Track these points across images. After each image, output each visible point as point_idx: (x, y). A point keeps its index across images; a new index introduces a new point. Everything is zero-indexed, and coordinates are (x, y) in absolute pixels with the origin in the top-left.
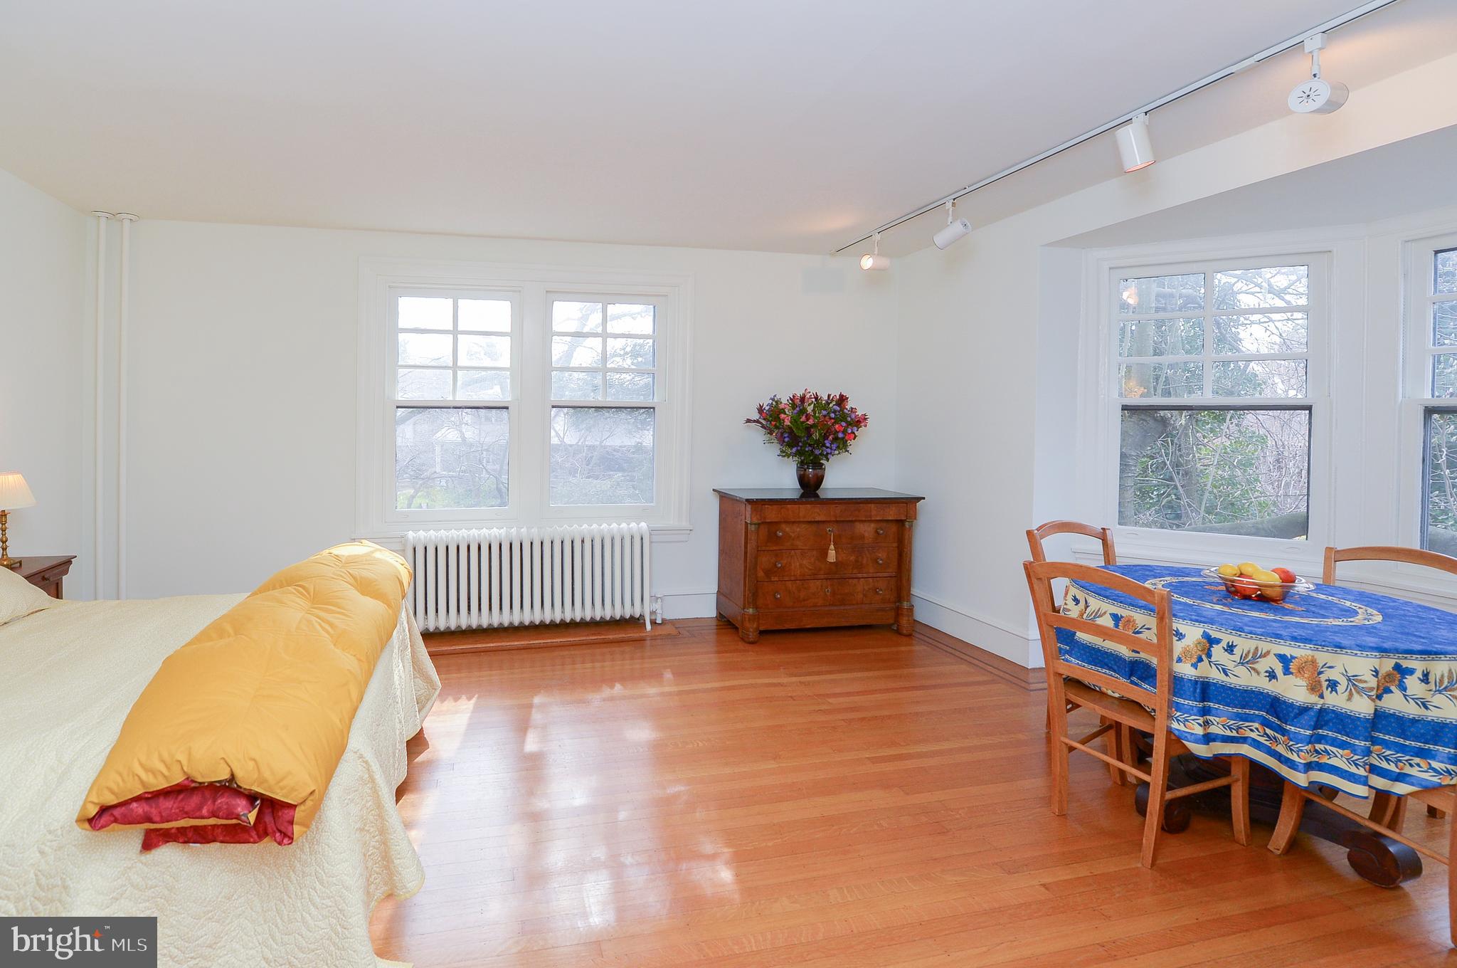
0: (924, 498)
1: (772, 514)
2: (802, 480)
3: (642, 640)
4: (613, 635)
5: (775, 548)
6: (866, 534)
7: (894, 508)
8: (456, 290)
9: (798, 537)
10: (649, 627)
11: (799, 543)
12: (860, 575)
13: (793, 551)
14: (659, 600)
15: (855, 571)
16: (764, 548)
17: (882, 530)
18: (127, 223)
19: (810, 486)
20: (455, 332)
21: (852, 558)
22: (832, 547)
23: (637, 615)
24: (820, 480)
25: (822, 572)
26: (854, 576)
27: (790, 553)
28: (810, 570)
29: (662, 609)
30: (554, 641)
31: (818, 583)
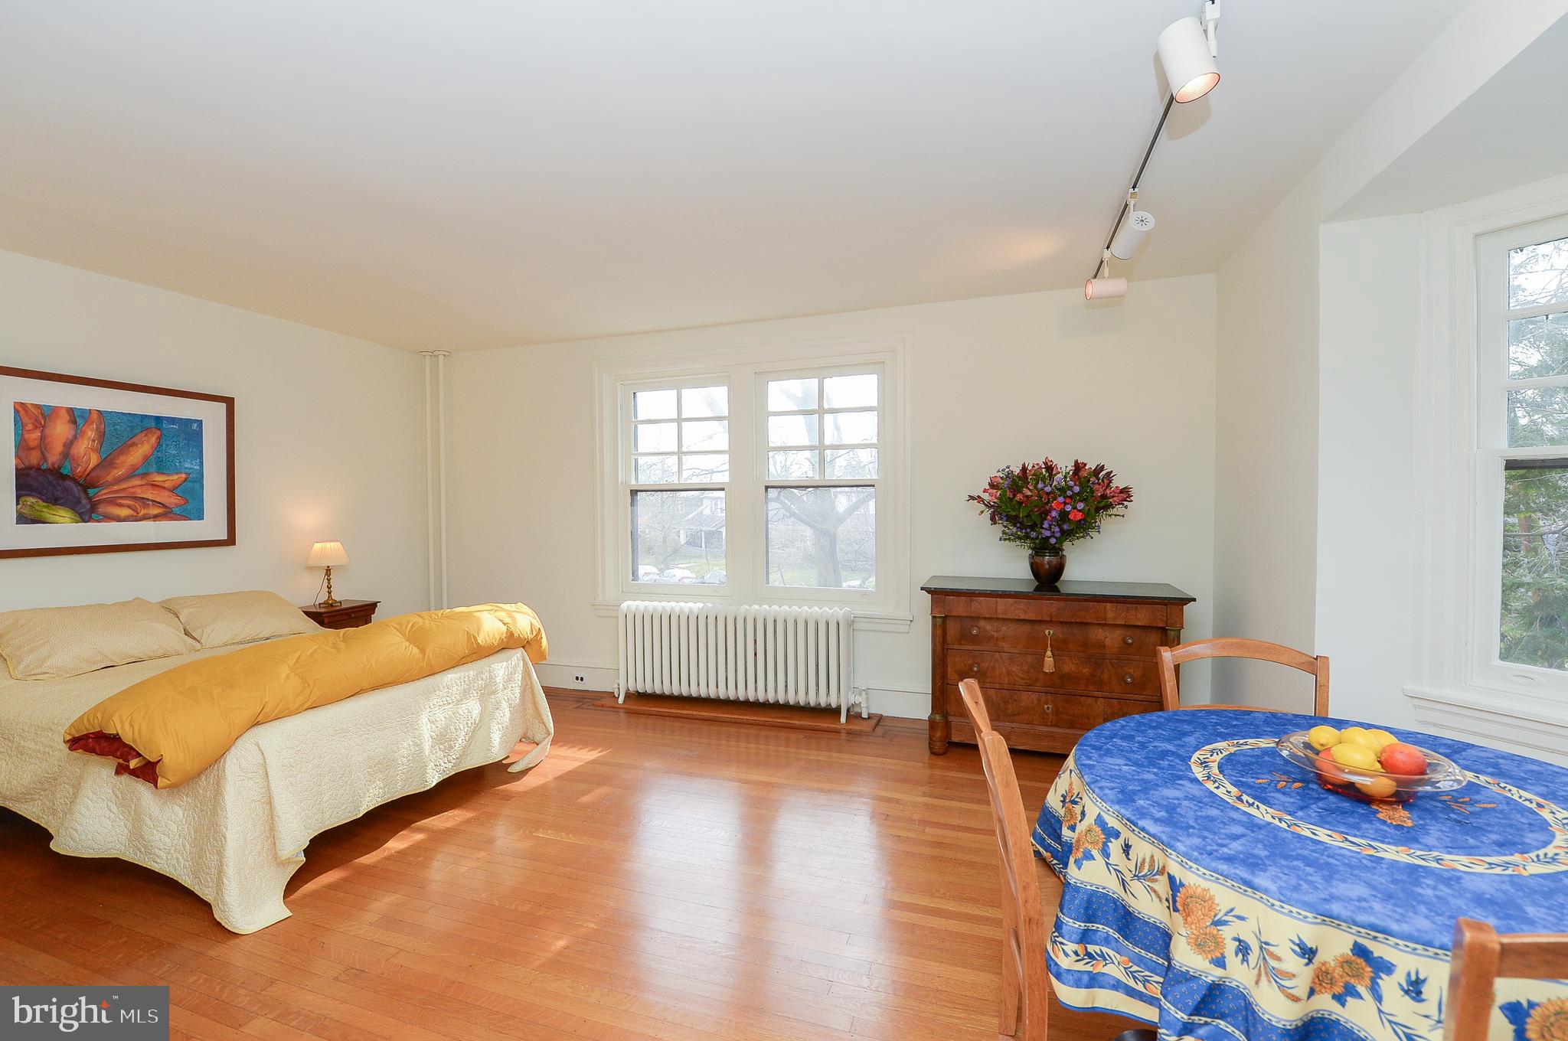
0: (1194, 600)
1: (960, 608)
2: (1035, 569)
3: (837, 732)
4: (799, 721)
5: (971, 648)
6: (1108, 642)
7: (1145, 611)
8: (677, 382)
9: (1004, 638)
10: (843, 719)
11: (1006, 646)
12: (1099, 694)
13: (998, 654)
14: (864, 693)
15: (1091, 688)
16: (956, 647)
17: (1132, 638)
18: (441, 358)
19: (1048, 578)
20: (679, 420)
21: (1086, 671)
22: (1049, 653)
23: (834, 705)
24: (1059, 569)
25: (1039, 684)
26: (1090, 693)
27: (993, 656)
28: (1022, 678)
29: (867, 702)
30: (741, 717)
31: (1033, 696)
